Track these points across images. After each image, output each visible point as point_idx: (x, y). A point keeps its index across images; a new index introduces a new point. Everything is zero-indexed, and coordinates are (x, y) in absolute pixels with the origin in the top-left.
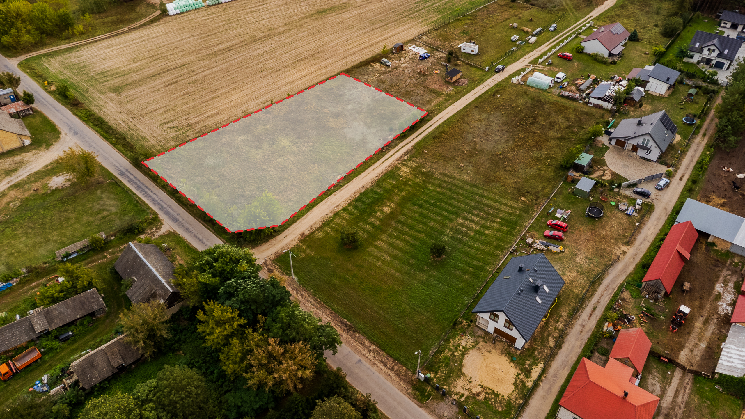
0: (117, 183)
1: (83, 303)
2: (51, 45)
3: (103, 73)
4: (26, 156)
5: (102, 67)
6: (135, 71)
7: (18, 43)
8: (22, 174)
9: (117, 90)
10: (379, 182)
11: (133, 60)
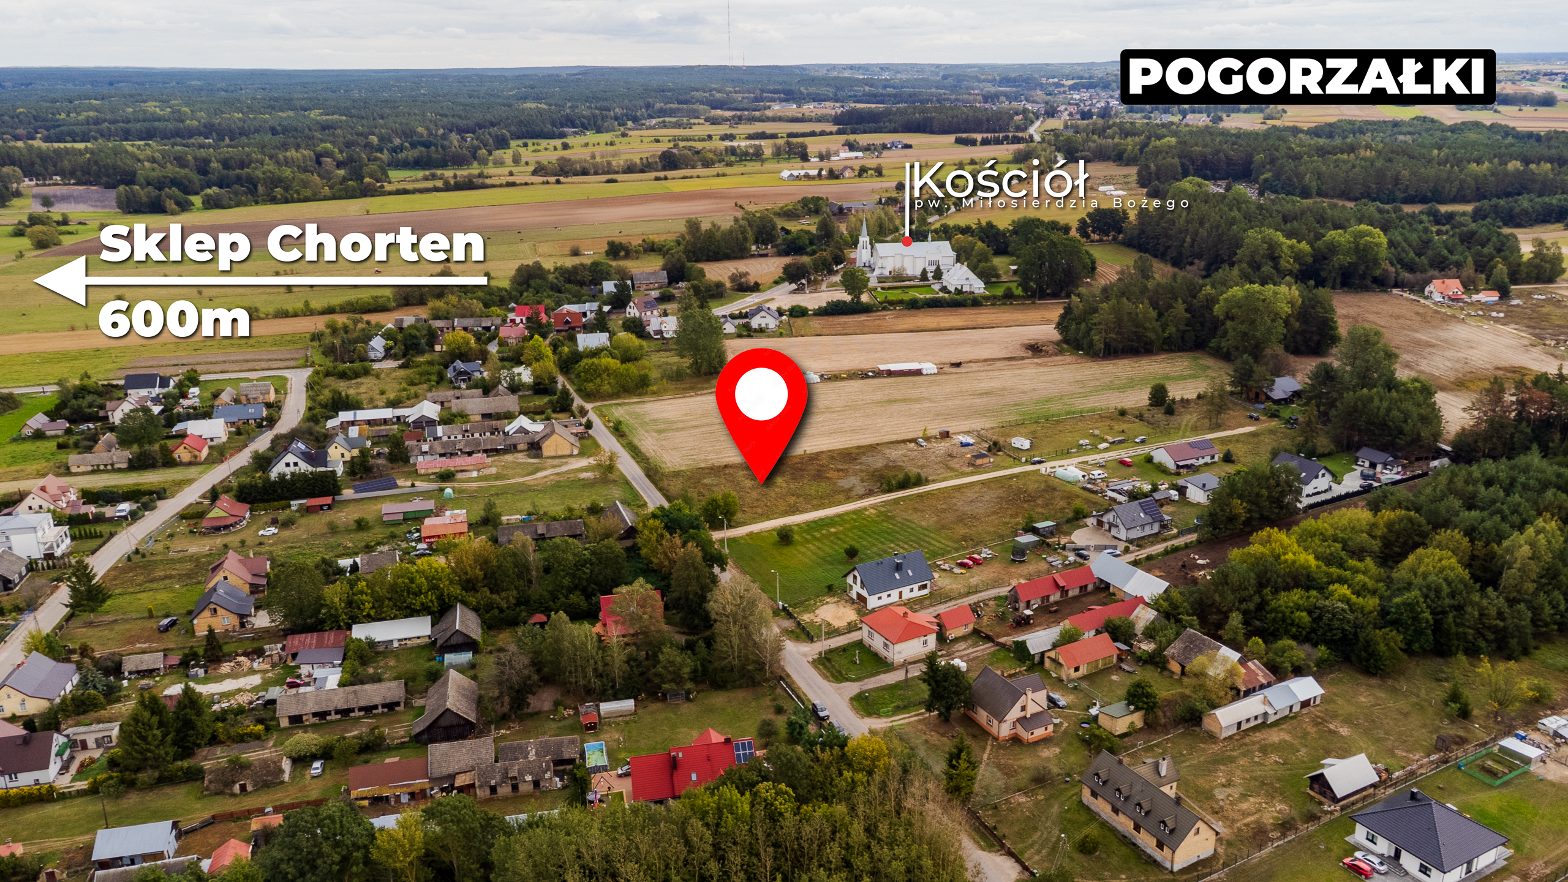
0: (627, 483)
1: (571, 527)
2: (624, 398)
3: (655, 421)
4: (571, 460)
5: (656, 416)
6: (682, 421)
7: (598, 391)
8: (564, 469)
9: (660, 432)
10: (839, 516)
11: (686, 415)
